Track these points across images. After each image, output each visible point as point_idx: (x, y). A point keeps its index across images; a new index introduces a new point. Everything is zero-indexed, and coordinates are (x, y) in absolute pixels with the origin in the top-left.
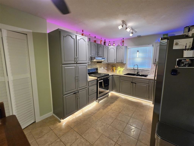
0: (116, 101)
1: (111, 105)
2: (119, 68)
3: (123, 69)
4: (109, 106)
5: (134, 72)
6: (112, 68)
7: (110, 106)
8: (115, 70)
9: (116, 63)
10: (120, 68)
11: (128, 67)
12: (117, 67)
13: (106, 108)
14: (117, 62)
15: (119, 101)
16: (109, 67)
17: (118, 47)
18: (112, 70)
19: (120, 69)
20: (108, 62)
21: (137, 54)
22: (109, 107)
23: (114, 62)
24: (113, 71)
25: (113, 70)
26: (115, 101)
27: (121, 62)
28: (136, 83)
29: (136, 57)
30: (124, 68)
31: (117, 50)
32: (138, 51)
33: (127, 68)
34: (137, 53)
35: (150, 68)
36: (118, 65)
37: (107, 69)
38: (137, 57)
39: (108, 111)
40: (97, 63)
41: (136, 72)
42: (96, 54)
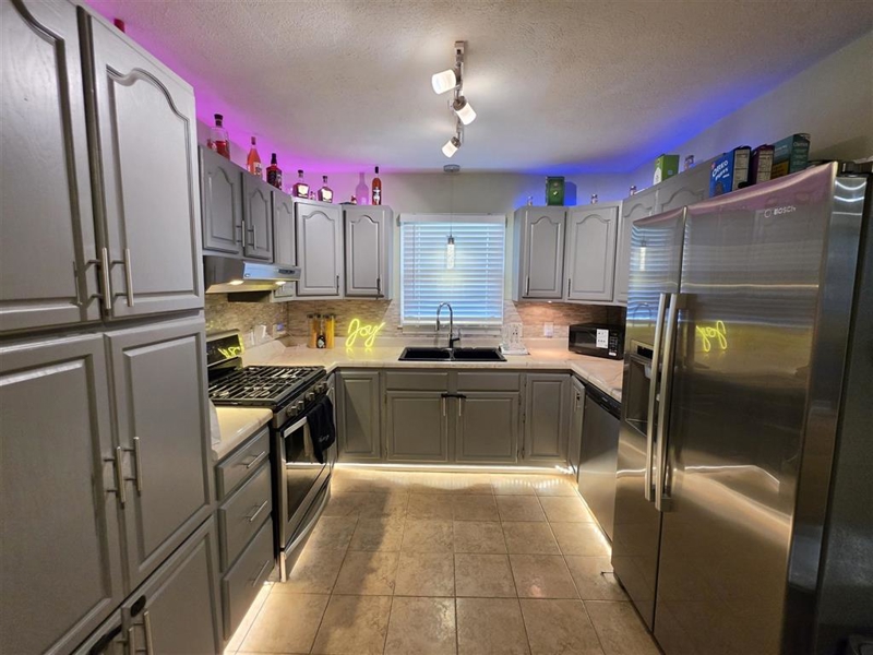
0: (384, 520)
1: (374, 564)
2: (355, 325)
3: (377, 328)
4: (371, 577)
5: (436, 342)
6: (317, 327)
7: (373, 571)
8: (336, 335)
9: (341, 296)
10: (362, 324)
11: (406, 319)
12: (344, 319)
13: (358, 597)
14: (351, 290)
15: (399, 511)
16: (293, 323)
17: (349, 209)
18: (319, 338)
19: (359, 329)
20: (301, 292)
21: (449, 252)
22: (375, 584)
23: (334, 291)
24: (321, 342)
25: (323, 337)
26: (381, 527)
27: (375, 292)
28: (463, 393)
29: (445, 266)
30: (383, 324)
31: (349, 225)
32: (451, 240)
33: (399, 322)
34: (446, 249)
35: (500, 319)
36: (347, 310)
37: (283, 333)
38: (449, 268)
39: (383, 622)
40: (229, 304)
41: (443, 341)
42: (233, 242)
